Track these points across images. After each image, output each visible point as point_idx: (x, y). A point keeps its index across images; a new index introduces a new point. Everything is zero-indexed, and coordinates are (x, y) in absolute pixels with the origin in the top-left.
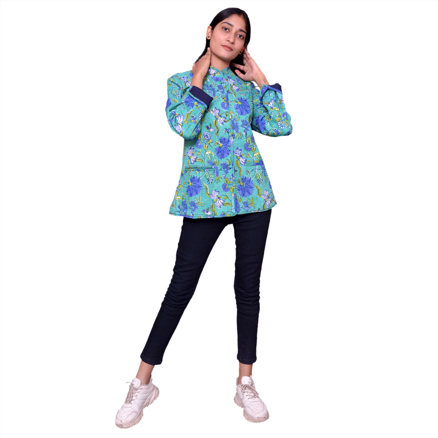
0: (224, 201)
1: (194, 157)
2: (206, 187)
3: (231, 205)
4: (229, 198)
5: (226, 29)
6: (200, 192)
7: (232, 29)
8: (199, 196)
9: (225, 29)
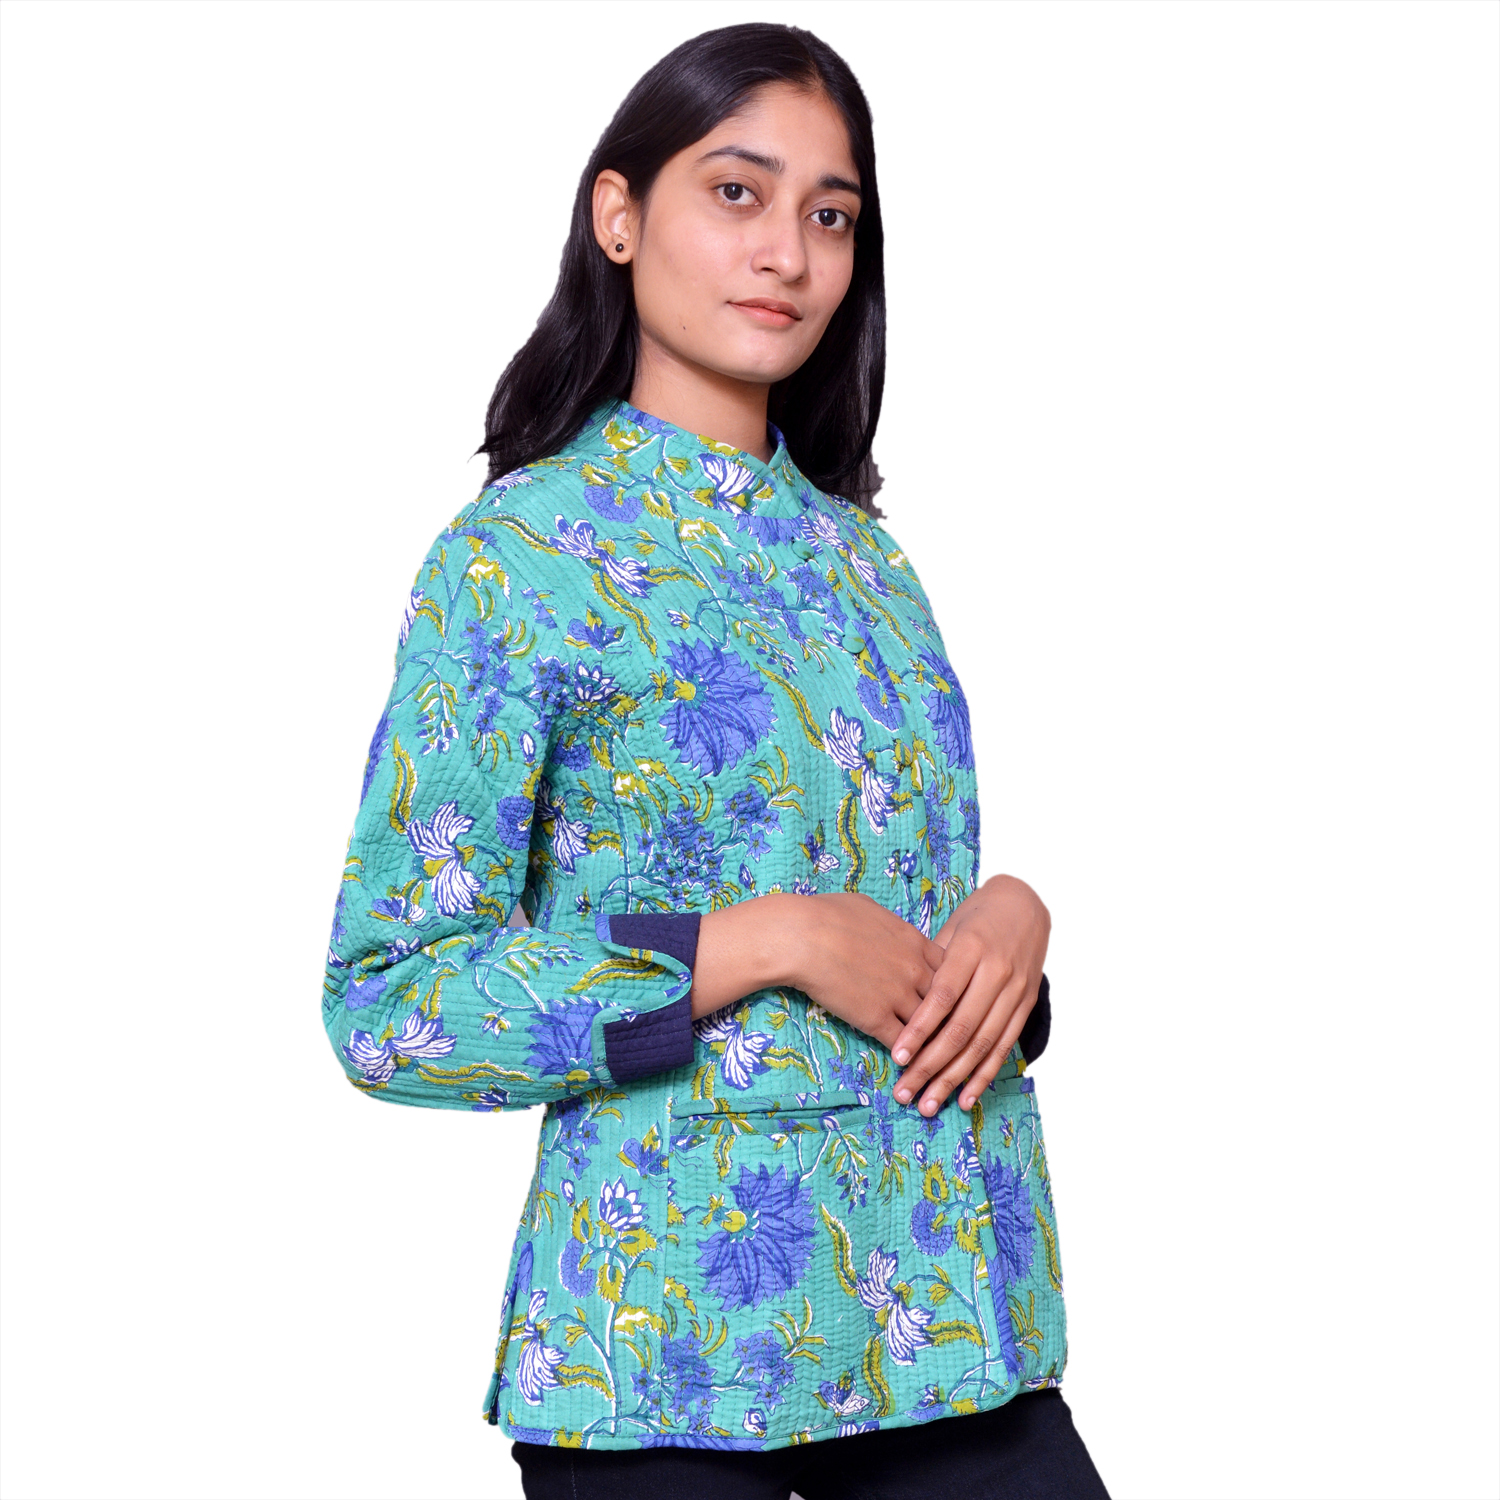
0: (932, 1314)
1: (748, 1044)
2: (838, 1230)
3: (977, 1337)
4: (958, 1295)
5: (734, 191)
6: (806, 1270)
7: (773, 189)
8: (798, 1298)
9: (726, 192)
